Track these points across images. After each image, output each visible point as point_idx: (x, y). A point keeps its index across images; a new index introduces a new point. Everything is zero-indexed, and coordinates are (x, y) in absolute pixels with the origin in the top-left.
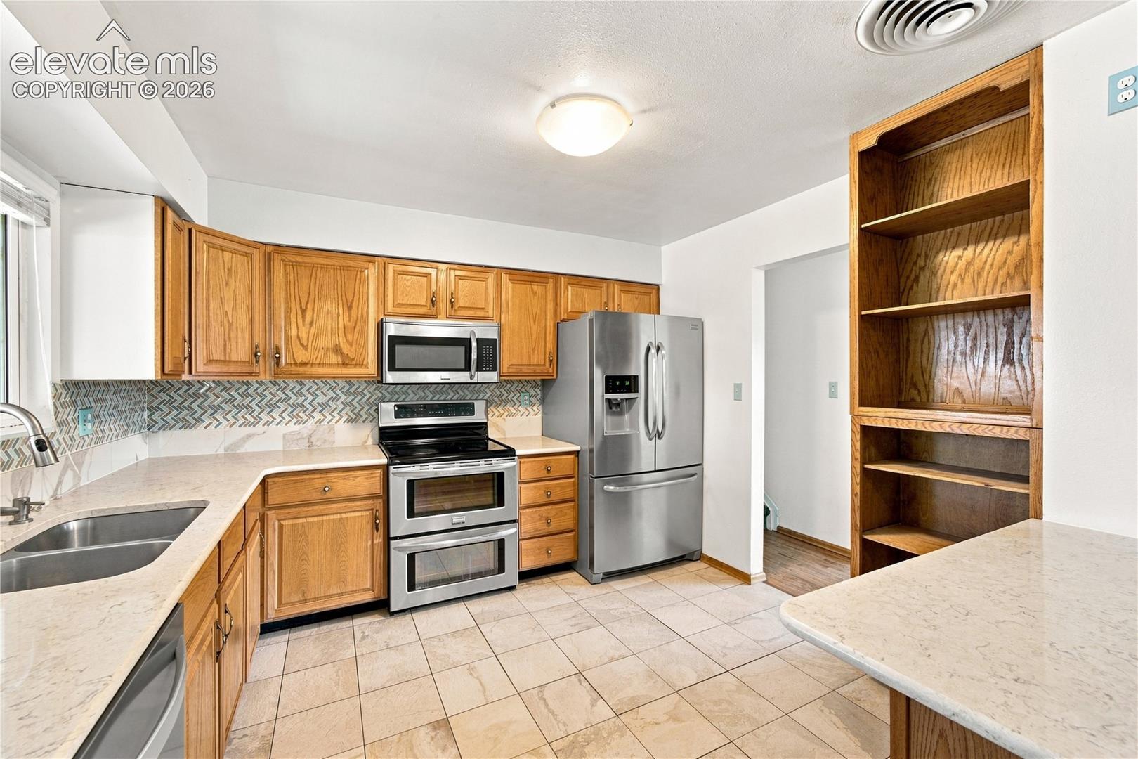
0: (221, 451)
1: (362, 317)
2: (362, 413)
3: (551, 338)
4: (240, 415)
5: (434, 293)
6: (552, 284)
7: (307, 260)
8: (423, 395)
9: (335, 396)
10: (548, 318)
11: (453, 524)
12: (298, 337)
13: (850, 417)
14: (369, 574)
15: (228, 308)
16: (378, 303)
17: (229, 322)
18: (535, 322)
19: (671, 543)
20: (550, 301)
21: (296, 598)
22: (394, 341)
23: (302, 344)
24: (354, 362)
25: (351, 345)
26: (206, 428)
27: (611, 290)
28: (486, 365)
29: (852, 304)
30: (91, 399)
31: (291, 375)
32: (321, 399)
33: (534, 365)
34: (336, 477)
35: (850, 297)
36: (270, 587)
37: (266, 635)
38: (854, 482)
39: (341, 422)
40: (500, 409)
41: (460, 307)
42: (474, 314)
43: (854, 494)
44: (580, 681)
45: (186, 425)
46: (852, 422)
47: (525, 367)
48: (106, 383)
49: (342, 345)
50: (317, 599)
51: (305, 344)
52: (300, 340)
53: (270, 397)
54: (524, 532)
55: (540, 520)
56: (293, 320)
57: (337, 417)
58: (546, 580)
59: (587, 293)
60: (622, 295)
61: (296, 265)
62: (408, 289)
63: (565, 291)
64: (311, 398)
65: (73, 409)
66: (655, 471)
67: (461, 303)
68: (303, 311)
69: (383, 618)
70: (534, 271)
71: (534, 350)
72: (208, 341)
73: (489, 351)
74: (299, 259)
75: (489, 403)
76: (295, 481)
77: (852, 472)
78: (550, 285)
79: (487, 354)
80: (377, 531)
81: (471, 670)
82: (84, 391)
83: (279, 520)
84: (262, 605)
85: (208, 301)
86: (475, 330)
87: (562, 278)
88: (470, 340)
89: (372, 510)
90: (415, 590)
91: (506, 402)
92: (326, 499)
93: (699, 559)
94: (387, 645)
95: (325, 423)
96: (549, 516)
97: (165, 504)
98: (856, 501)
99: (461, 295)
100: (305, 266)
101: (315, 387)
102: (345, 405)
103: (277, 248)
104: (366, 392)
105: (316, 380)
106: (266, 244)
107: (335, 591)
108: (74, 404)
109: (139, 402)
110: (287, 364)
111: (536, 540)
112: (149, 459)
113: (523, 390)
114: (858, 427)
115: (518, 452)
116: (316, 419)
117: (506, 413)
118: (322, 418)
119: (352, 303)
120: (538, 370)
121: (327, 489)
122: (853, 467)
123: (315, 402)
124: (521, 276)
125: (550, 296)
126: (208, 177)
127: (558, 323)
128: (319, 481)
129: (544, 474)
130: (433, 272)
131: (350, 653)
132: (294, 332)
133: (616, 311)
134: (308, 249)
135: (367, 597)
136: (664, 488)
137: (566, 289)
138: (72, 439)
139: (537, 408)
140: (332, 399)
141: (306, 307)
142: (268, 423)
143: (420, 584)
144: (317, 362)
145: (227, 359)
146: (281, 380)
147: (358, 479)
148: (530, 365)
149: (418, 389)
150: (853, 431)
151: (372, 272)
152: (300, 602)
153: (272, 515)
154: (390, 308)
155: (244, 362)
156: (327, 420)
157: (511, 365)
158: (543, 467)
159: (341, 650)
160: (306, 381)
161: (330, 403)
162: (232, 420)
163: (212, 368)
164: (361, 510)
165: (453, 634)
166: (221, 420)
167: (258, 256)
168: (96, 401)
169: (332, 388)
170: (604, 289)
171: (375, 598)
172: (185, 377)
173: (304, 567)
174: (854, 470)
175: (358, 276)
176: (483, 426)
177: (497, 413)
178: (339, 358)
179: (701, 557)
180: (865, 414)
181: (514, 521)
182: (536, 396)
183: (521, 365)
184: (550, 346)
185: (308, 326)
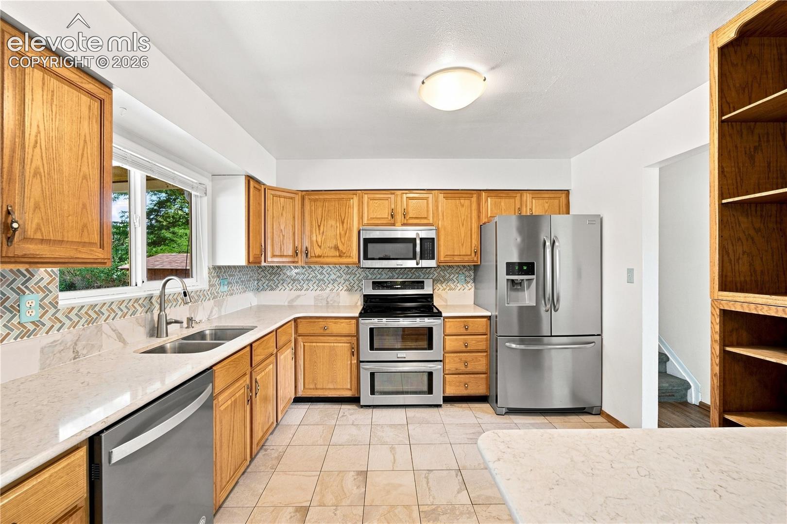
0: (286, 304)
1: (350, 227)
2: (355, 285)
3: (475, 236)
4: (294, 284)
5: (393, 209)
6: (475, 198)
7: (321, 197)
8: (391, 275)
9: (340, 275)
10: (473, 222)
11: (398, 358)
12: (317, 241)
13: (710, 301)
14: (349, 380)
15: (282, 228)
16: (359, 217)
17: (283, 235)
18: (463, 225)
19: (574, 395)
20: (474, 210)
21: (312, 386)
22: (367, 241)
23: (318, 245)
24: (345, 255)
25: (344, 245)
26: (280, 290)
27: (524, 198)
28: (427, 255)
29: (712, 194)
30: (227, 274)
31: (316, 263)
32: (333, 277)
33: (462, 255)
34: (331, 322)
35: (710, 186)
36: (299, 378)
37: (295, 403)
38: (714, 362)
39: (343, 291)
40: (443, 285)
41: (410, 218)
42: (419, 221)
43: (713, 375)
44: (457, 475)
45: (272, 289)
46: (711, 304)
47: (457, 257)
48: (234, 267)
49: (339, 245)
50: (322, 389)
51: (320, 245)
52: (317, 243)
53: (307, 275)
54: (448, 370)
55: (460, 362)
56: (314, 231)
57: (341, 288)
58: (464, 405)
59: (503, 203)
60: (534, 201)
61: (316, 200)
62: (376, 208)
63: (485, 202)
64: (327, 276)
65: (218, 279)
66: (551, 336)
67: (411, 215)
68: (319, 226)
69: (357, 408)
70: (462, 190)
71: (462, 245)
72: (273, 245)
73: (430, 246)
74: (317, 197)
75: (435, 281)
76: (311, 322)
77: (712, 353)
78: (474, 199)
79: (428, 248)
80: (353, 356)
81: (392, 449)
82: (223, 271)
83: (303, 343)
84: (296, 387)
85: (273, 225)
86: (419, 232)
87: (484, 193)
88: (415, 239)
89: (350, 343)
90: (374, 395)
91: (448, 280)
92: (325, 334)
93: (599, 414)
94: (353, 423)
95: (335, 291)
96: (466, 360)
97: (242, 326)
98: (715, 381)
99: (410, 210)
100: (320, 201)
101: (330, 269)
102: (345, 280)
103: (307, 192)
104: (357, 273)
105: (330, 266)
106: (302, 191)
107: (331, 386)
108: (218, 277)
109: (253, 276)
110: (311, 257)
111: (457, 376)
112: (257, 305)
113: (460, 272)
114: (718, 311)
115: (444, 315)
116: (330, 288)
117: (448, 288)
118: (334, 288)
119: (344, 219)
120: (466, 259)
121: (326, 328)
122: (712, 348)
123: (330, 278)
124: (452, 194)
125: (474, 206)
126: (277, 159)
127: (481, 225)
128: (322, 323)
129: (463, 331)
130: (392, 196)
131: (333, 422)
132: (314, 238)
133: (528, 214)
134: (322, 191)
135: (348, 394)
136: (571, 350)
137: (487, 201)
138: (218, 293)
139: (471, 285)
140: (338, 277)
141: (321, 224)
142: (307, 290)
143: (378, 392)
144: (326, 255)
145: (282, 254)
146: (313, 265)
147: (342, 324)
148: (460, 255)
149: (388, 272)
150: (713, 314)
151: (355, 201)
152: (313, 389)
153: (300, 339)
154: (365, 221)
155: (291, 256)
156: (336, 289)
157: (447, 255)
158: (463, 326)
159: (330, 420)
160: (325, 266)
161: (337, 279)
162: (291, 287)
163: (276, 259)
164: (344, 343)
165: (391, 426)
166: (286, 287)
167: (298, 198)
168: (230, 276)
169: (338, 271)
170: (518, 198)
171: (353, 395)
172: (263, 264)
173: (315, 370)
174: (713, 351)
175: (348, 204)
176: (430, 297)
177: (442, 288)
178: (337, 252)
179: (600, 413)
180: (725, 298)
181: (441, 361)
182: (470, 276)
183: (454, 255)
184: (475, 242)
185: (322, 234)
